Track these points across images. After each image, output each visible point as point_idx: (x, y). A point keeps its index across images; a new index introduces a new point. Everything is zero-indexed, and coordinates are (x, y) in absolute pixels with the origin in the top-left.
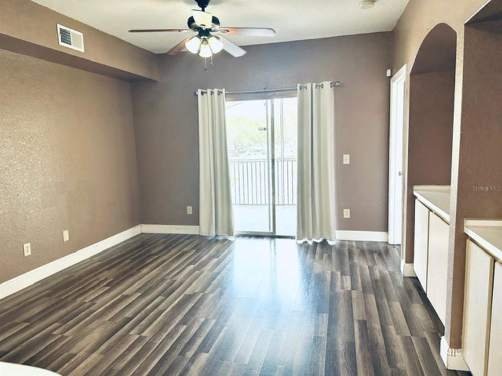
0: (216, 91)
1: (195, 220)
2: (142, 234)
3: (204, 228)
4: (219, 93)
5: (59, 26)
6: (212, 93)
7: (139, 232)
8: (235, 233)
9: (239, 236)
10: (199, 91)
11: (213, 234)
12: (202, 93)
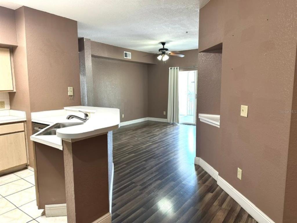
0: (175, 68)
1: (166, 117)
2: (148, 121)
3: (169, 120)
4: (177, 68)
5: (124, 52)
6: (174, 68)
7: (147, 120)
8: (180, 122)
9: (181, 124)
10: (170, 68)
11: (172, 122)
12: (171, 69)
